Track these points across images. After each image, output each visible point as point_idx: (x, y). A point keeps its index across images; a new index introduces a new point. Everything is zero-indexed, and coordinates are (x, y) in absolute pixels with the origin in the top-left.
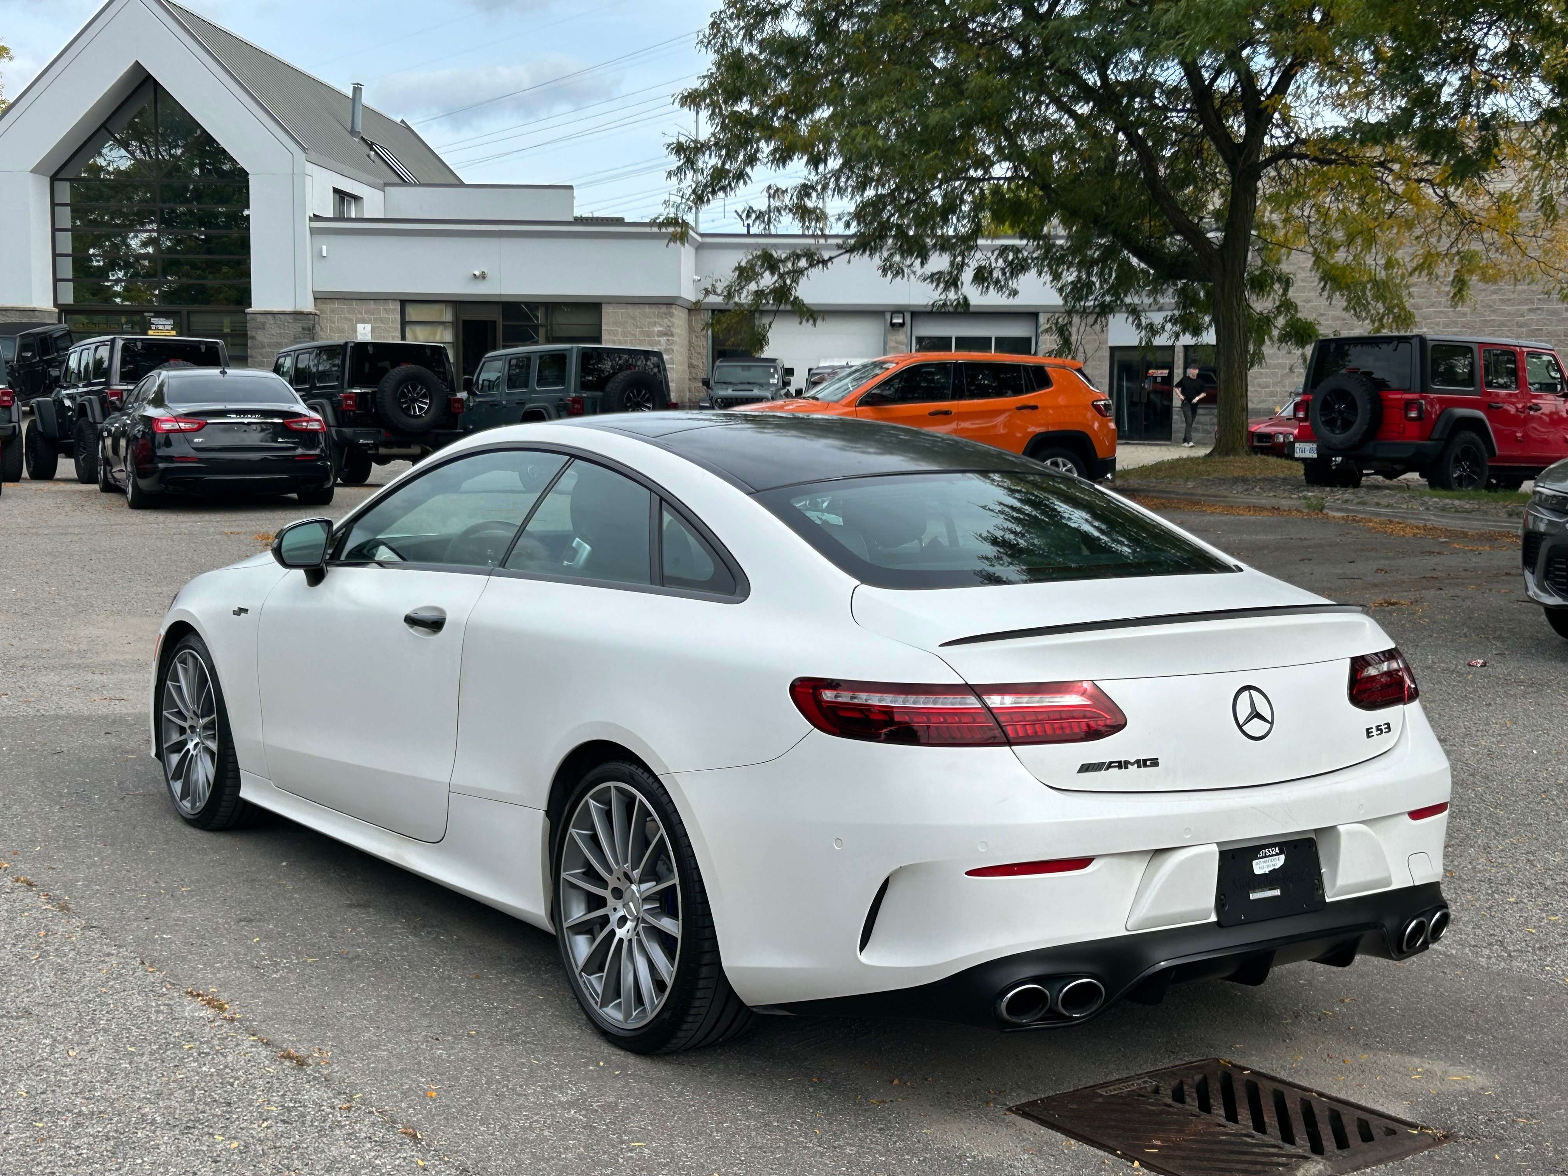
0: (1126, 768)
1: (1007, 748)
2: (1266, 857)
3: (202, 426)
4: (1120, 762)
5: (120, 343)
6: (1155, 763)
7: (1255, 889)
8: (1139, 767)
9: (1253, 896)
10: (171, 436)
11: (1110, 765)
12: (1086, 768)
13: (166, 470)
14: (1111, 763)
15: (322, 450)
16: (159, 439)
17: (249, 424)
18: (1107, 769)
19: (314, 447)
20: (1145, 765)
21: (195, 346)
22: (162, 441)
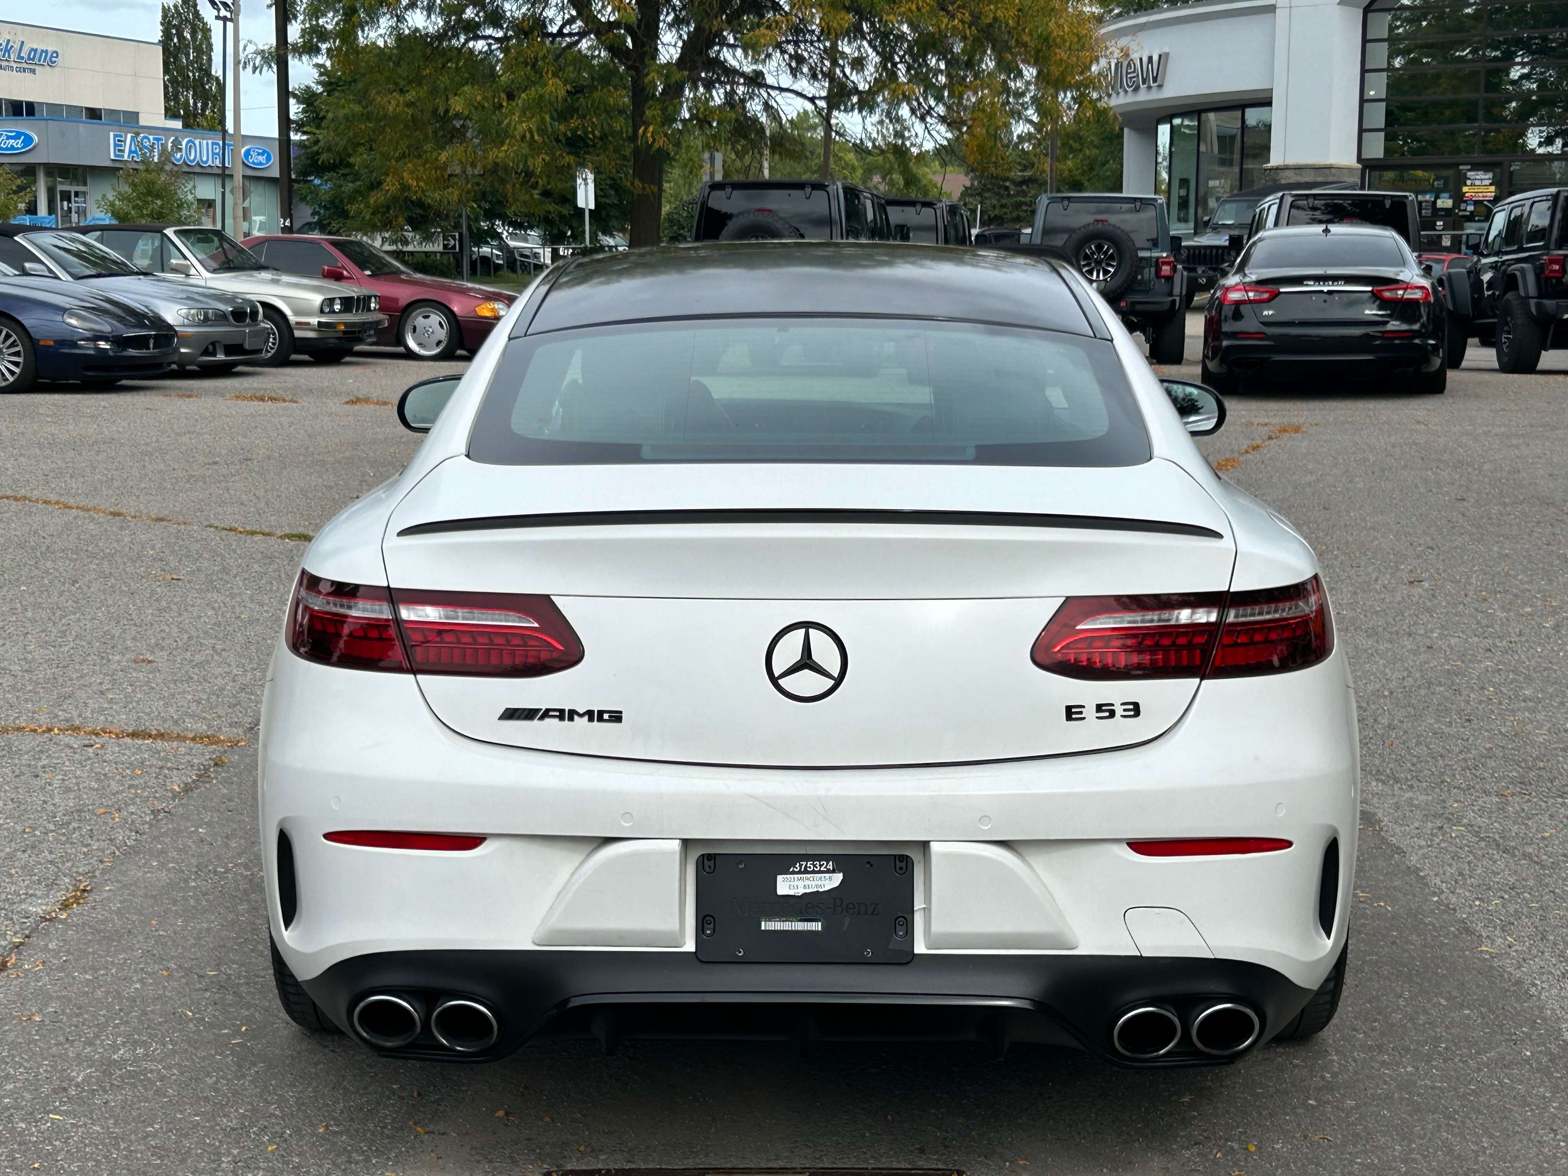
0: (571, 719)
1: (412, 676)
2: (806, 872)
3: (1276, 295)
4: (562, 711)
5: (1288, 200)
6: (616, 717)
7: (770, 917)
8: (591, 719)
9: (765, 926)
10: (1243, 308)
11: (546, 714)
12: (511, 714)
13: (1229, 347)
14: (548, 711)
15: (1423, 325)
16: (1227, 311)
17: (1330, 292)
18: (542, 718)
19: (1414, 322)
20: (600, 719)
21: (1378, 201)
22: (1230, 314)
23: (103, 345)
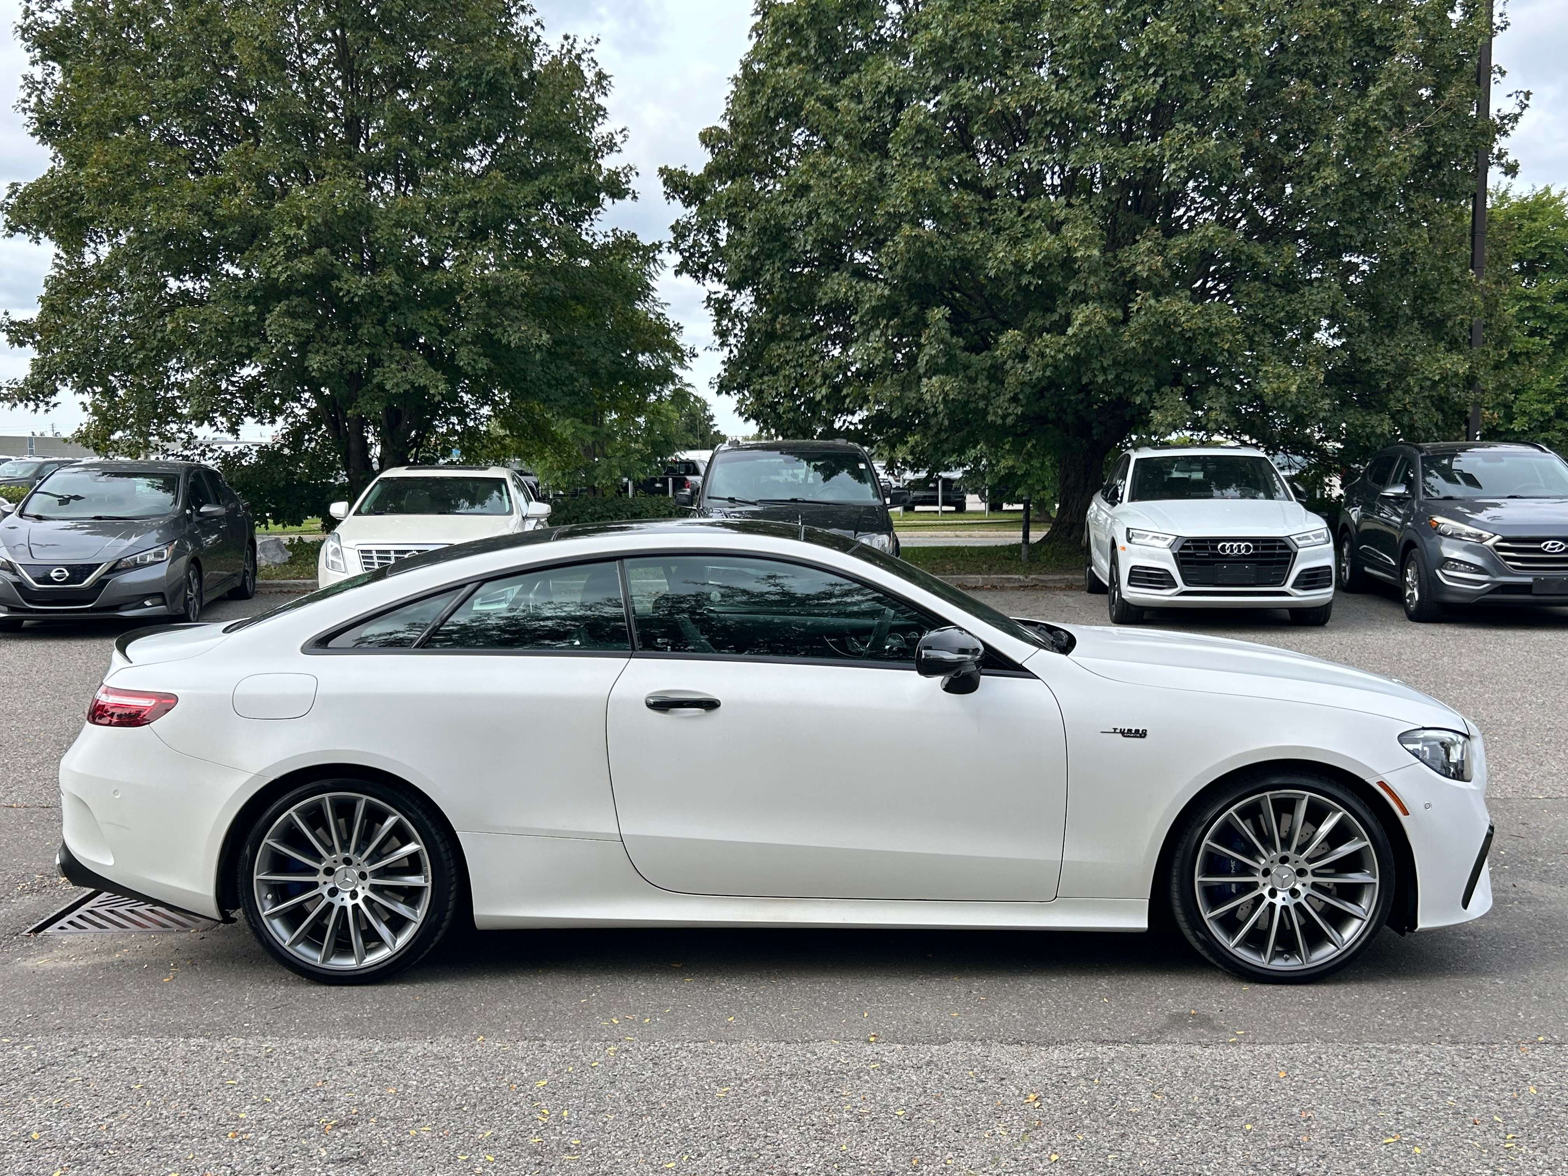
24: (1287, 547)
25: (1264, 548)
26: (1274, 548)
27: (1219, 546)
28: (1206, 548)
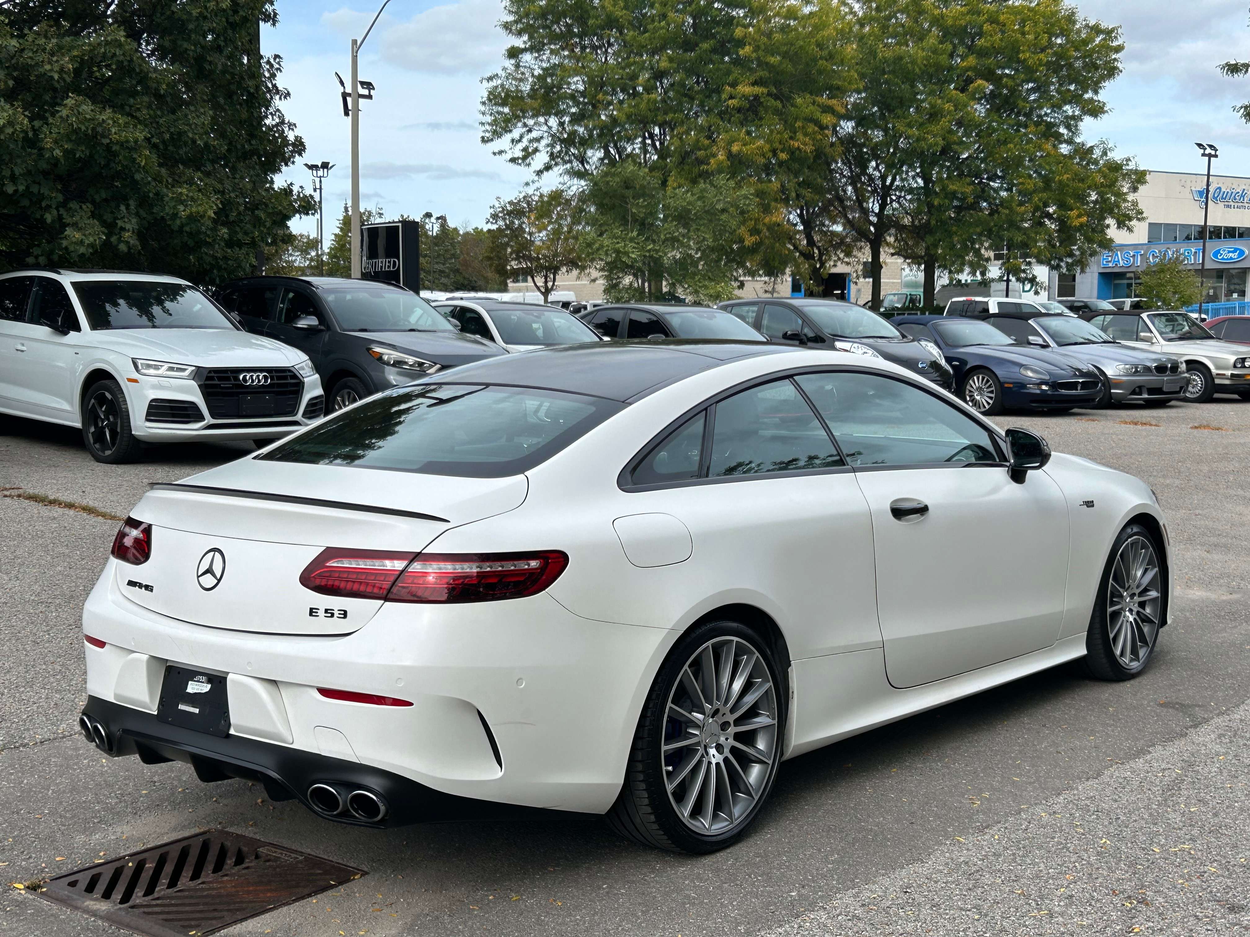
2: (199, 681)
4: (140, 584)
7: (183, 702)
9: (180, 707)
11: (136, 584)
12: (129, 583)
23: (1044, 387)
24: (295, 376)
25: (279, 378)
26: (285, 378)
27: (241, 377)
28: (228, 379)
